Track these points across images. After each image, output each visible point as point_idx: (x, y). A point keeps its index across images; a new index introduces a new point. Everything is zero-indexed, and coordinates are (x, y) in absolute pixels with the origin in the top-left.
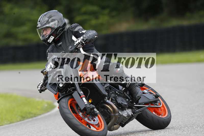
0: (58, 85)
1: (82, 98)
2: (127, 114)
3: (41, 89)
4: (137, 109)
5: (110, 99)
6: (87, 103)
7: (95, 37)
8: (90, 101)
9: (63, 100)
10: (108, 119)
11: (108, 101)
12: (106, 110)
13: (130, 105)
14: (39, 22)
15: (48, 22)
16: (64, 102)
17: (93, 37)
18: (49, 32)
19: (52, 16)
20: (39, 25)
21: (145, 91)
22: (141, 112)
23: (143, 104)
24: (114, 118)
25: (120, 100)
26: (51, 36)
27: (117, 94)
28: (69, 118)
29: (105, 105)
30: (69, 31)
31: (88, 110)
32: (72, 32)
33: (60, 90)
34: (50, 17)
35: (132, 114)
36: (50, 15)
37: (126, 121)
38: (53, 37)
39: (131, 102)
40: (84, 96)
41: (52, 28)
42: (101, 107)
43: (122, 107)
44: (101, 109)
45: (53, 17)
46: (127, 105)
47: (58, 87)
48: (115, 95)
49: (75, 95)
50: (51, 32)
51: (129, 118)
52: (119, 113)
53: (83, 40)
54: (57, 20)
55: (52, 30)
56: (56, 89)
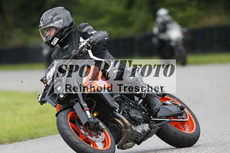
0: (58, 96)
1: (85, 111)
2: (142, 129)
3: (41, 100)
4: (155, 124)
5: (121, 112)
6: (91, 117)
7: (106, 39)
8: (95, 115)
9: (62, 113)
10: (119, 136)
11: (118, 114)
12: (116, 125)
13: (146, 119)
14: (42, 21)
15: (52, 21)
16: (62, 116)
17: (103, 38)
18: (53, 33)
19: (58, 13)
20: (42, 25)
21: (168, 102)
22: (160, 126)
23: (164, 117)
24: (125, 135)
25: (133, 113)
26: (55, 38)
27: (131, 106)
28: (68, 135)
29: (115, 119)
30: (76, 32)
31: (92, 125)
32: (80, 32)
33: (60, 101)
34: (55, 15)
35: (148, 130)
36: (55, 13)
37: (141, 138)
38: (58, 39)
39: (147, 115)
40: (88, 109)
41: (56, 28)
42: (111, 121)
43: (135, 122)
44: (111, 123)
45: (59, 15)
46: (142, 118)
47: (58, 98)
48: (128, 108)
49: (77, 107)
50: (55, 33)
51: (145, 134)
52: (132, 128)
53: (89, 42)
54: (63, 19)
55: (56, 31)
56: (56, 100)
